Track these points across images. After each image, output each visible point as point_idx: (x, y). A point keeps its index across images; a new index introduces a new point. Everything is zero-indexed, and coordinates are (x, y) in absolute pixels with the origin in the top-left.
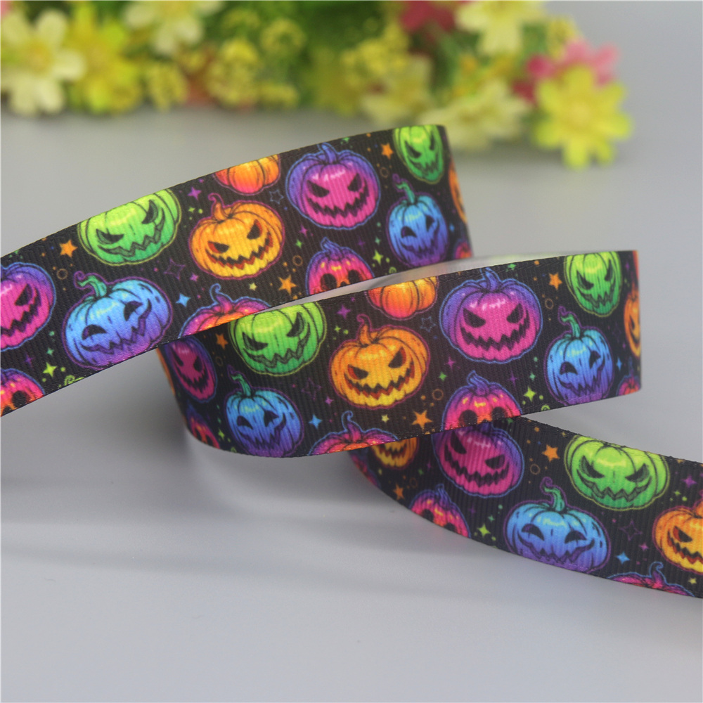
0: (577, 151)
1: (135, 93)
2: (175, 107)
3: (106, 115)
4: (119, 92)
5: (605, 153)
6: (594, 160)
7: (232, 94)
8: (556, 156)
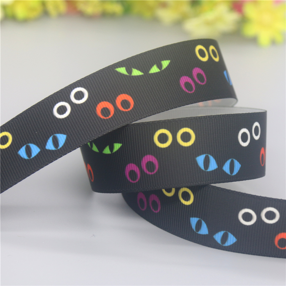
0: (264, 38)
1: (39, 9)
2: (60, 16)
3: (25, 21)
4: (31, 9)
5: (279, 38)
6: (273, 42)
7: (89, 10)
8: (254, 40)
